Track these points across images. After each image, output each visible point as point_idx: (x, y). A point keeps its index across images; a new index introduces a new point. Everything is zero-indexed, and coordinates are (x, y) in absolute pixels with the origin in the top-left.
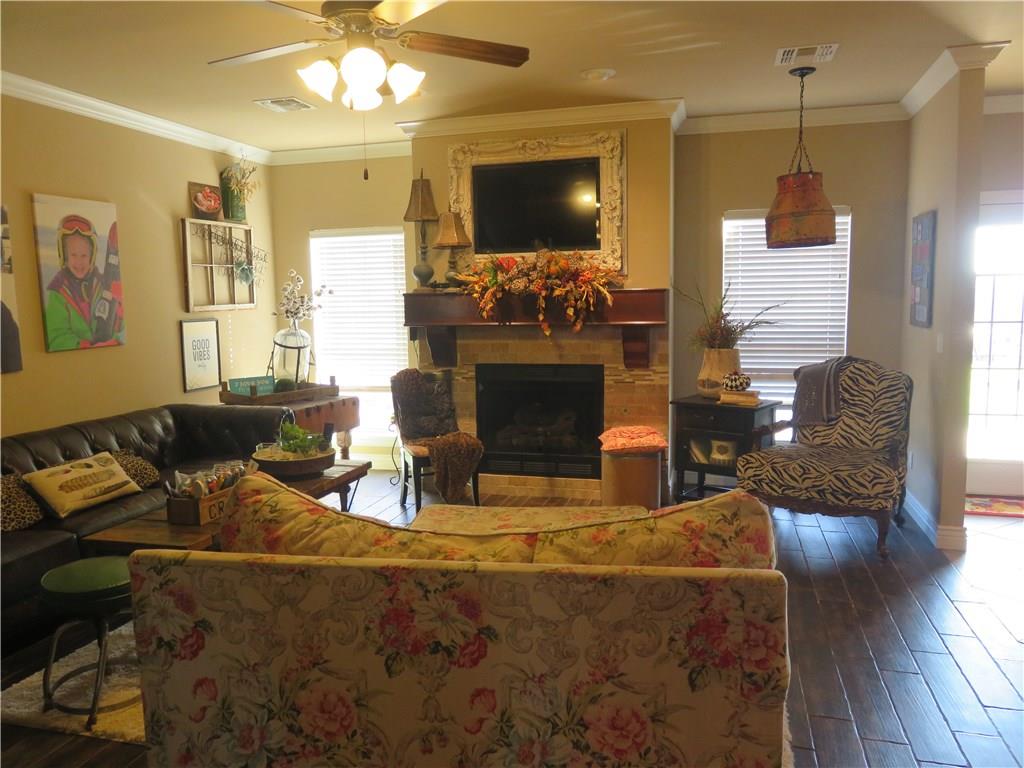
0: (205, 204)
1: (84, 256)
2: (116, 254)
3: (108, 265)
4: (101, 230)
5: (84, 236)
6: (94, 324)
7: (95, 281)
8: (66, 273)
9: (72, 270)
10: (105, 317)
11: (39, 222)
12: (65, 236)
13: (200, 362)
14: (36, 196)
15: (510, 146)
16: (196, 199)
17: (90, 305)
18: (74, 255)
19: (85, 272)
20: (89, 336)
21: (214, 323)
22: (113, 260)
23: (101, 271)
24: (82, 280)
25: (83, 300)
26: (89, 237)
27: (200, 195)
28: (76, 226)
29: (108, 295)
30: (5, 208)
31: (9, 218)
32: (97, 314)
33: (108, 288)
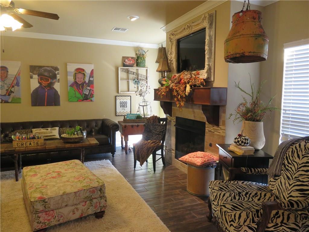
0: (128, 62)
1: (82, 78)
2: (93, 77)
3: (89, 80)
4: (88, 71)
5: (82, 73)
6: (83, 96)
7: (85, 84)
8: (76, 82)
9: (77, 82)
10: (87, 94)
11: (68, 70)
12: (75, 73)
13: (123, 108)
14: (68, 64)
15: (181, 30)
16: (125, 61)
17: (82, 91)
18: (78, 78)
19: (82, 82)
20: (81, 98)
21: (130, 97)
22: (91, 79)
23: (87, 82)
24: (80, 84)
25: (80, 89)
26: (84, 74)
27: (126, 60)
28: (80, 71)
29: (89, 88)
30: (59, 67)
31: (60, 70)
32: (85, 93)
33: (89, 86)
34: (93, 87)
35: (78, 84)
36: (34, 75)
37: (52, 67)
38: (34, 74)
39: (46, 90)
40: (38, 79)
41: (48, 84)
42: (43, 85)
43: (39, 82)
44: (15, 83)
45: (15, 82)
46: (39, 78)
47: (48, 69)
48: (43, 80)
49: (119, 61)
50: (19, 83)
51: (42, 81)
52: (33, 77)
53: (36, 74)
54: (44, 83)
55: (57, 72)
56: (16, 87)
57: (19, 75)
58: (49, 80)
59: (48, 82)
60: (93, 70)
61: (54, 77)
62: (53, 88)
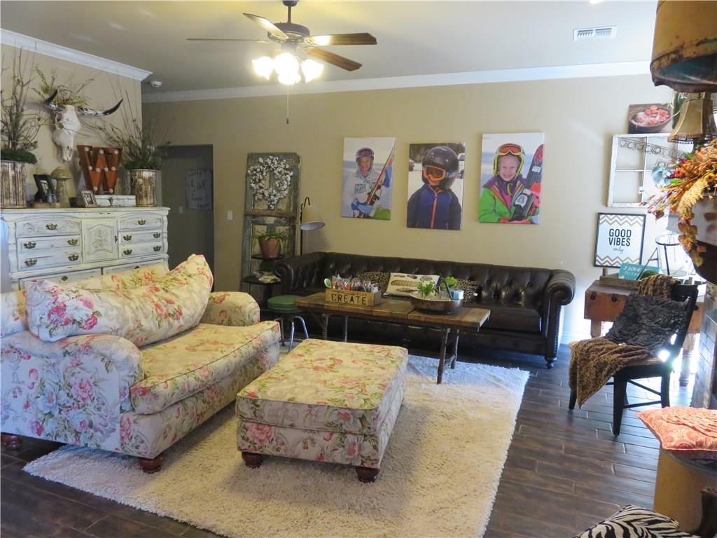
0: (644, 120)
1: (513, 168)
2: (540, 165)
3: (531, 173)
4: (529, 151)
5: (514, 155)
6: (513, 209)
7: (519, 182)
8: (498, 178)
9: (502, 177)
10: (523, 205)
11: (484, 150)
12: (499, 157)
13: (618, 247)
14: (484, 135)
16: (634, 118)
17: (512, 197)
18: (504, 167)
19: (512, 177)
20: (508, 216)
21: (642, 218)
22: (536, 169)
23: (525, 176)
24: (508, 182)
25: (508, 195)
26: (518, 156)
27: (641, 115)
28: (511, 151)
29: (528, 192)
30: (464, 145)
31: (466, 151)
32: (517, 203)
33: (529, 187)
34: (538, 189)
35: (503, 181)
36: (415, 164)
37: (451, 145)
38: (416, 162)
39: (436, 196)
40: (423, 172)
41: (441, 181)
42: (431, 183)
43: (424, 179)
44: (383, 181)
45: (383, 178)
46: (425, 170)
47: (443, 149)
48: (432, 173)
49: (619, 119)
50: (389, 181)
51: (430, 175)
52: (414, 168)
53: (420, 161)
54: (434, 181)
55: (459, 157)
56: (383, 187)
57: (390, 164)
58: (442, 172)
59: (440, 179)
60: (541, 147)
61: (454, 166)
62: (450, 190)
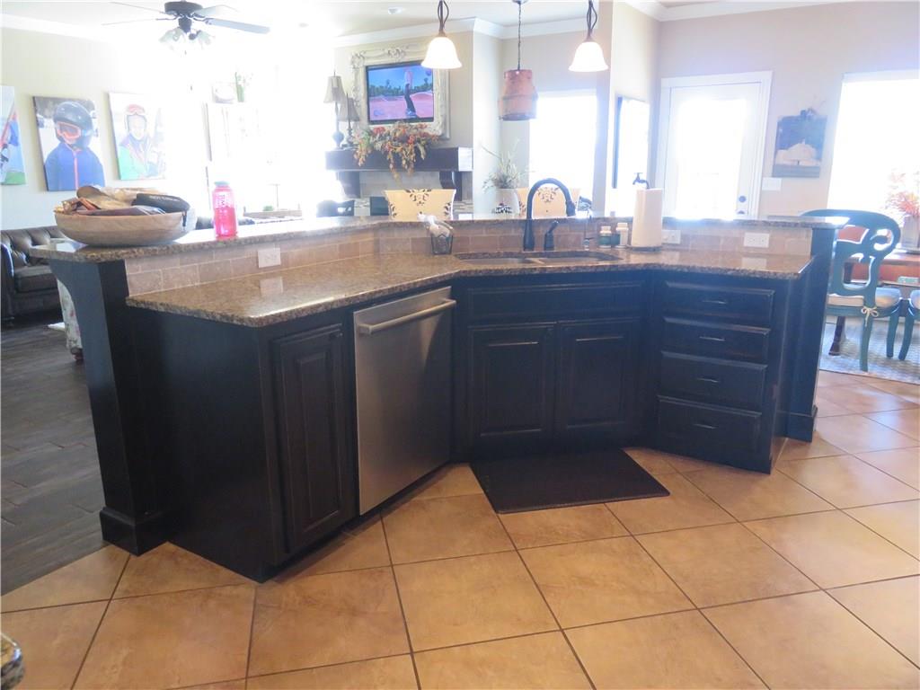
1: (141, 127)
2: (161, 126)
3: (156, 133)
5: (140, 116)
6: (148, 166)
7: (148, 141)
8: (130, 137)
9: (133, 135)
10: (155, 162)
11: (114, 110)
12: (128, 116)
14: (111, 95)
15: (381, 53)
16: (216, 91)
17: (145, 155)
18: (134, 127)
19: (142, 136)
20: (145, 173)
22: (159, 129)
23: (152, 135)
24: (140, 141)
25: (141, 152)
26: (144, 117)
27: (220, 88)
28: (136, 111)
29: (156, 150)
30: (94, 102)
31: (96, 107)
32: (150, 160)
33: (157, 145)
34: (163, 147)
35: (135, 139)
36: (45, 120)
37: (81, 101)
38: (45, 117)
39: (75, 154)
40: (56, 129)
41: (77, 139)
42: (68, 142)
44: (9, 138)
45: (8, 135)
46: (58, 126)
47: (74, 105)
48: (66, 130)
50: (17, 138)
51: (64, 133)
52: (45, 124)
53: (50, 117)
55: (91, 114)
56: (10, 146)
57: (14, 119)
58: (76, 131)
59: (77, 137)
60: (160, 110)
61: (87, 124)
62: (88, 149)
